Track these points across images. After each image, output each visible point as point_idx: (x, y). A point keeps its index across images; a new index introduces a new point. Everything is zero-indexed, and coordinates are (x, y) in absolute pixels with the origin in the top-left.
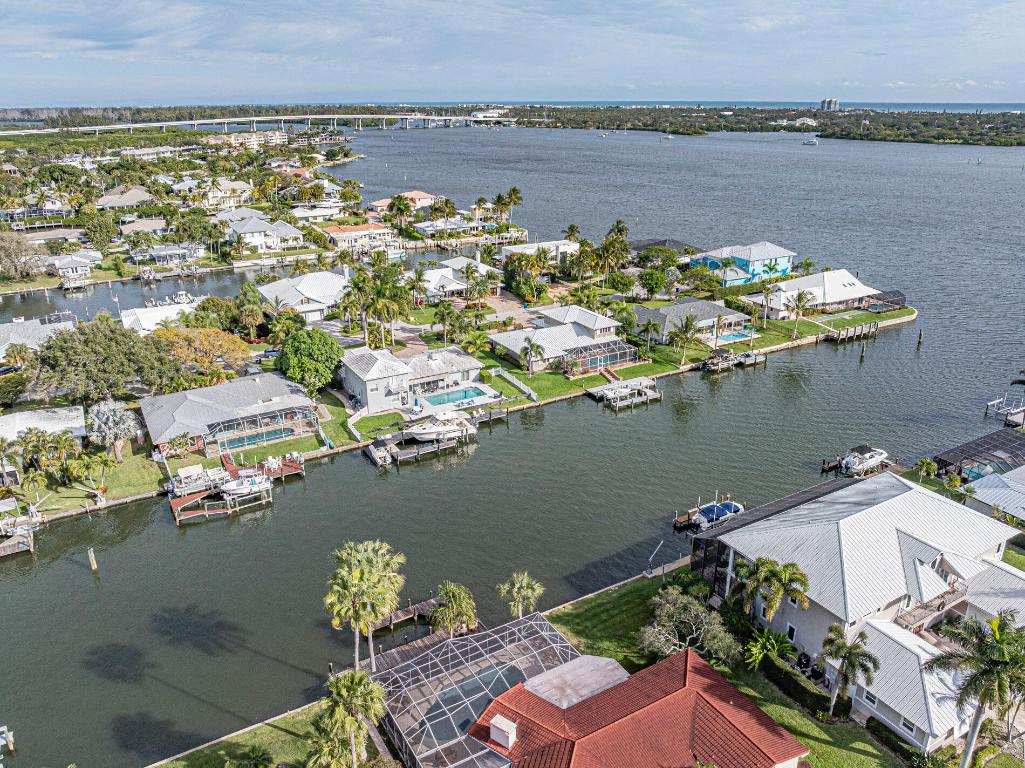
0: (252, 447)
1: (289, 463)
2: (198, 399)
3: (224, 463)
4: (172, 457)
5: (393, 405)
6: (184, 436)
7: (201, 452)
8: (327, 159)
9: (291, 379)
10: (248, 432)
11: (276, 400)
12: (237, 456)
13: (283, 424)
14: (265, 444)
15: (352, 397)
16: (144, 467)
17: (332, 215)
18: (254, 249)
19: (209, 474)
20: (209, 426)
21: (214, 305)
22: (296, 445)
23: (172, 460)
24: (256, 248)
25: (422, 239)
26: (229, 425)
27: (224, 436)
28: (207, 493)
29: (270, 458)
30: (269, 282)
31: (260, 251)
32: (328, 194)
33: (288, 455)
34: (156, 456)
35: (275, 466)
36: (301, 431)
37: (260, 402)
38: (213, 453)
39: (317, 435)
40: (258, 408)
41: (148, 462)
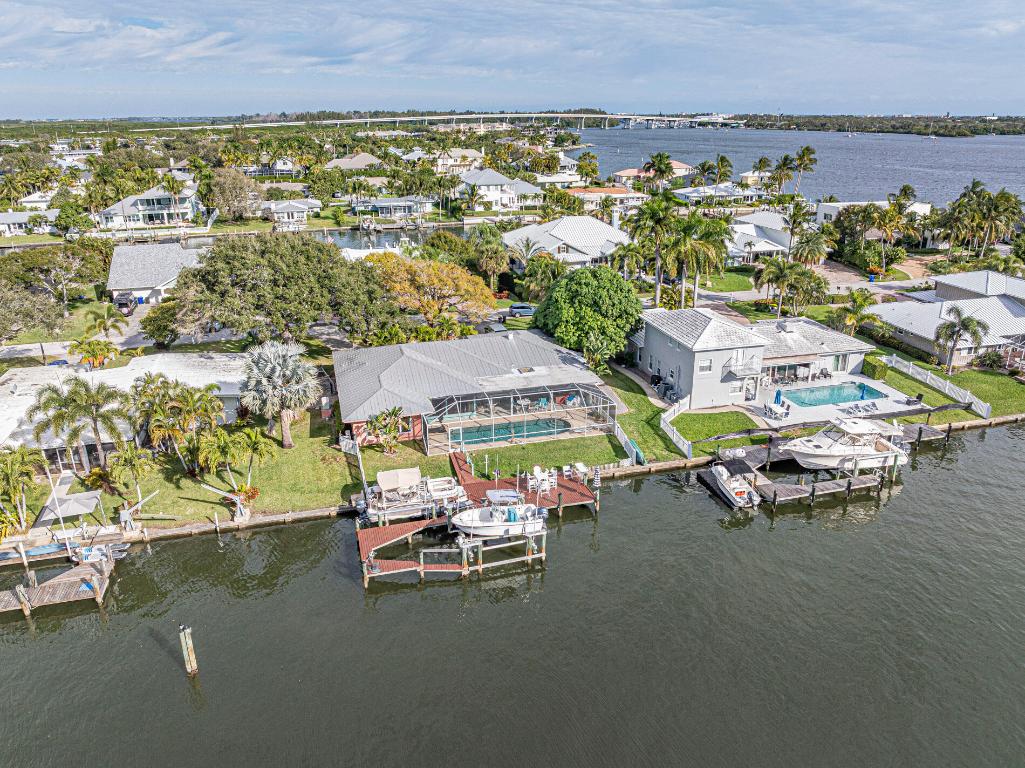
0: (504, 444)
1: (568, 483)
2: (421, 358)
3: (455, 468)
4: (371, 446)
5: (730, 398)
6: (394, 413)
7: (419, 445)
8: (555, 146)
9: (561, 341)
10: (495, 418)
11: (540, 370)
12: (478, 458)
13: (552, 410)
14: (524, 442)
15: (656, 380)
16: (323, 459)
17: (571, 183)
18: (488, 205)
19: (430, 486)
20: (435, 402)
21: (446, 242)
22: (578, 449)
23: (370, 452)
24: (490, 203)
25: (686, 205)
26: (467, 403)
27: (456, 421)
28: (424, 524)
29: (537, 470)
30: (512, 229)
31: (494, 208)
32: (564, 167)
33: (566, 468)
34: (345, 443)
35: (546, 486)
36: (582, 427)
37: (515, 371)
38: (440, 448)
39: (611, 436)
40: (512, 380)
41: (330, 451)
